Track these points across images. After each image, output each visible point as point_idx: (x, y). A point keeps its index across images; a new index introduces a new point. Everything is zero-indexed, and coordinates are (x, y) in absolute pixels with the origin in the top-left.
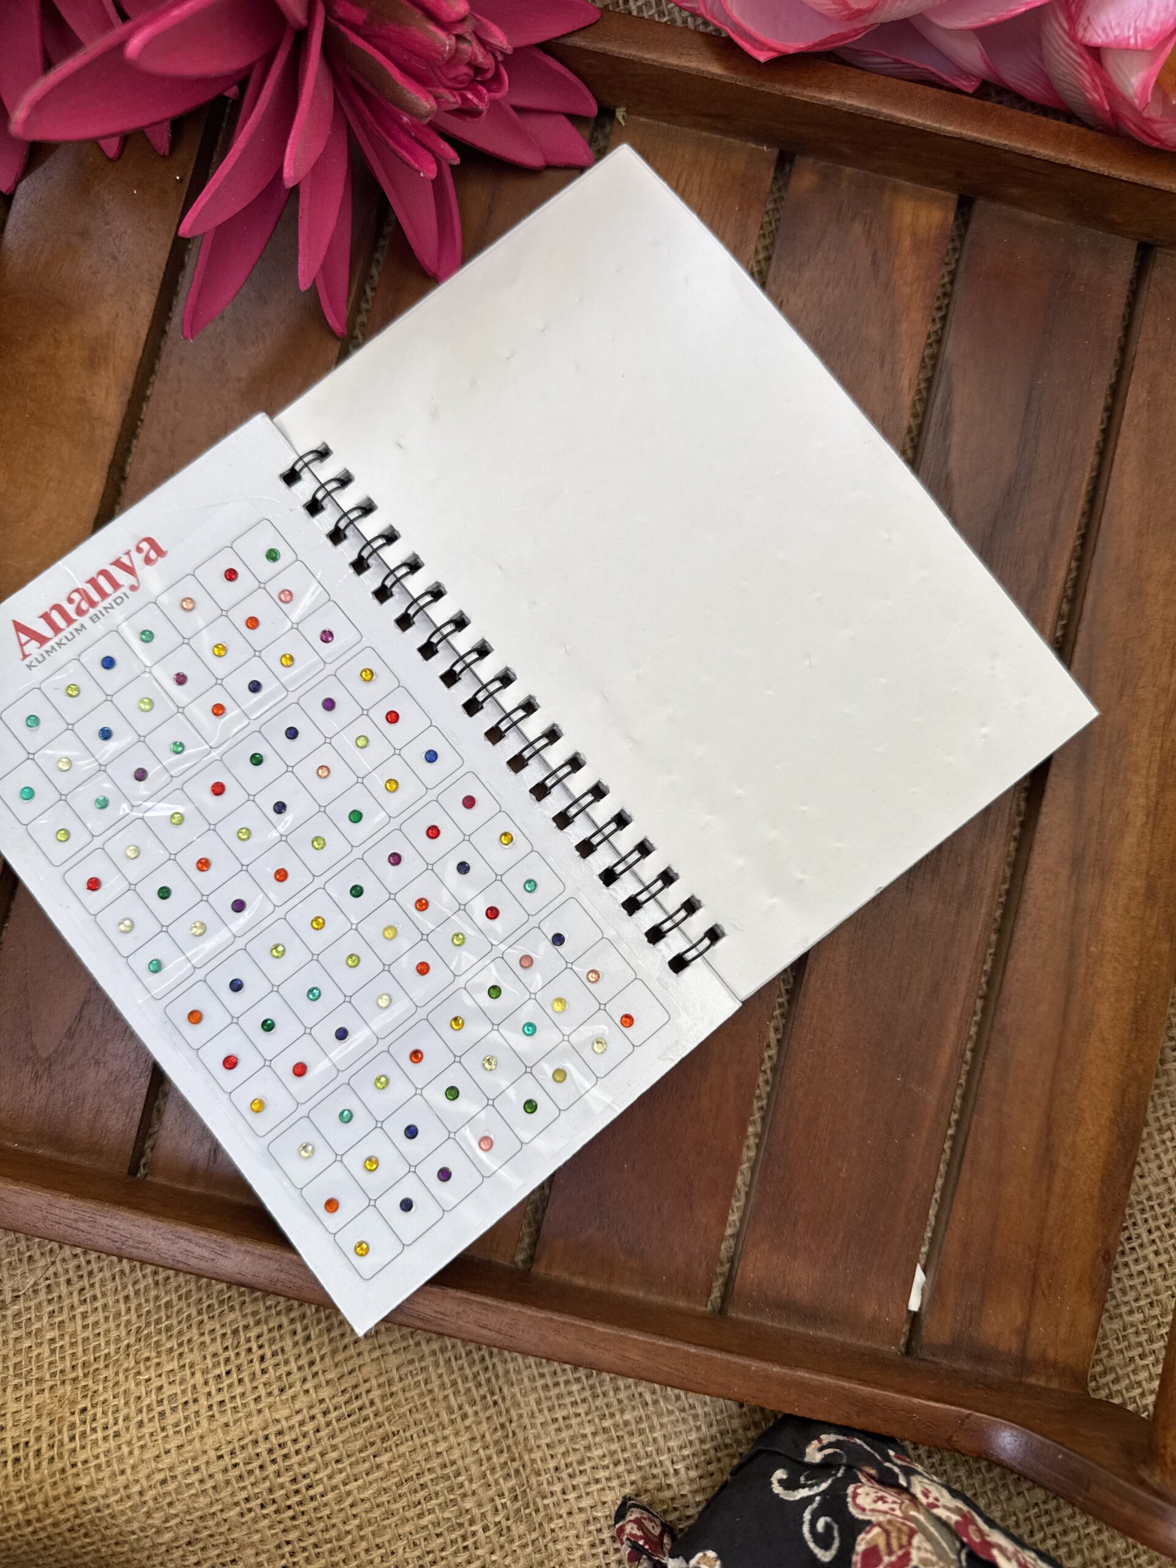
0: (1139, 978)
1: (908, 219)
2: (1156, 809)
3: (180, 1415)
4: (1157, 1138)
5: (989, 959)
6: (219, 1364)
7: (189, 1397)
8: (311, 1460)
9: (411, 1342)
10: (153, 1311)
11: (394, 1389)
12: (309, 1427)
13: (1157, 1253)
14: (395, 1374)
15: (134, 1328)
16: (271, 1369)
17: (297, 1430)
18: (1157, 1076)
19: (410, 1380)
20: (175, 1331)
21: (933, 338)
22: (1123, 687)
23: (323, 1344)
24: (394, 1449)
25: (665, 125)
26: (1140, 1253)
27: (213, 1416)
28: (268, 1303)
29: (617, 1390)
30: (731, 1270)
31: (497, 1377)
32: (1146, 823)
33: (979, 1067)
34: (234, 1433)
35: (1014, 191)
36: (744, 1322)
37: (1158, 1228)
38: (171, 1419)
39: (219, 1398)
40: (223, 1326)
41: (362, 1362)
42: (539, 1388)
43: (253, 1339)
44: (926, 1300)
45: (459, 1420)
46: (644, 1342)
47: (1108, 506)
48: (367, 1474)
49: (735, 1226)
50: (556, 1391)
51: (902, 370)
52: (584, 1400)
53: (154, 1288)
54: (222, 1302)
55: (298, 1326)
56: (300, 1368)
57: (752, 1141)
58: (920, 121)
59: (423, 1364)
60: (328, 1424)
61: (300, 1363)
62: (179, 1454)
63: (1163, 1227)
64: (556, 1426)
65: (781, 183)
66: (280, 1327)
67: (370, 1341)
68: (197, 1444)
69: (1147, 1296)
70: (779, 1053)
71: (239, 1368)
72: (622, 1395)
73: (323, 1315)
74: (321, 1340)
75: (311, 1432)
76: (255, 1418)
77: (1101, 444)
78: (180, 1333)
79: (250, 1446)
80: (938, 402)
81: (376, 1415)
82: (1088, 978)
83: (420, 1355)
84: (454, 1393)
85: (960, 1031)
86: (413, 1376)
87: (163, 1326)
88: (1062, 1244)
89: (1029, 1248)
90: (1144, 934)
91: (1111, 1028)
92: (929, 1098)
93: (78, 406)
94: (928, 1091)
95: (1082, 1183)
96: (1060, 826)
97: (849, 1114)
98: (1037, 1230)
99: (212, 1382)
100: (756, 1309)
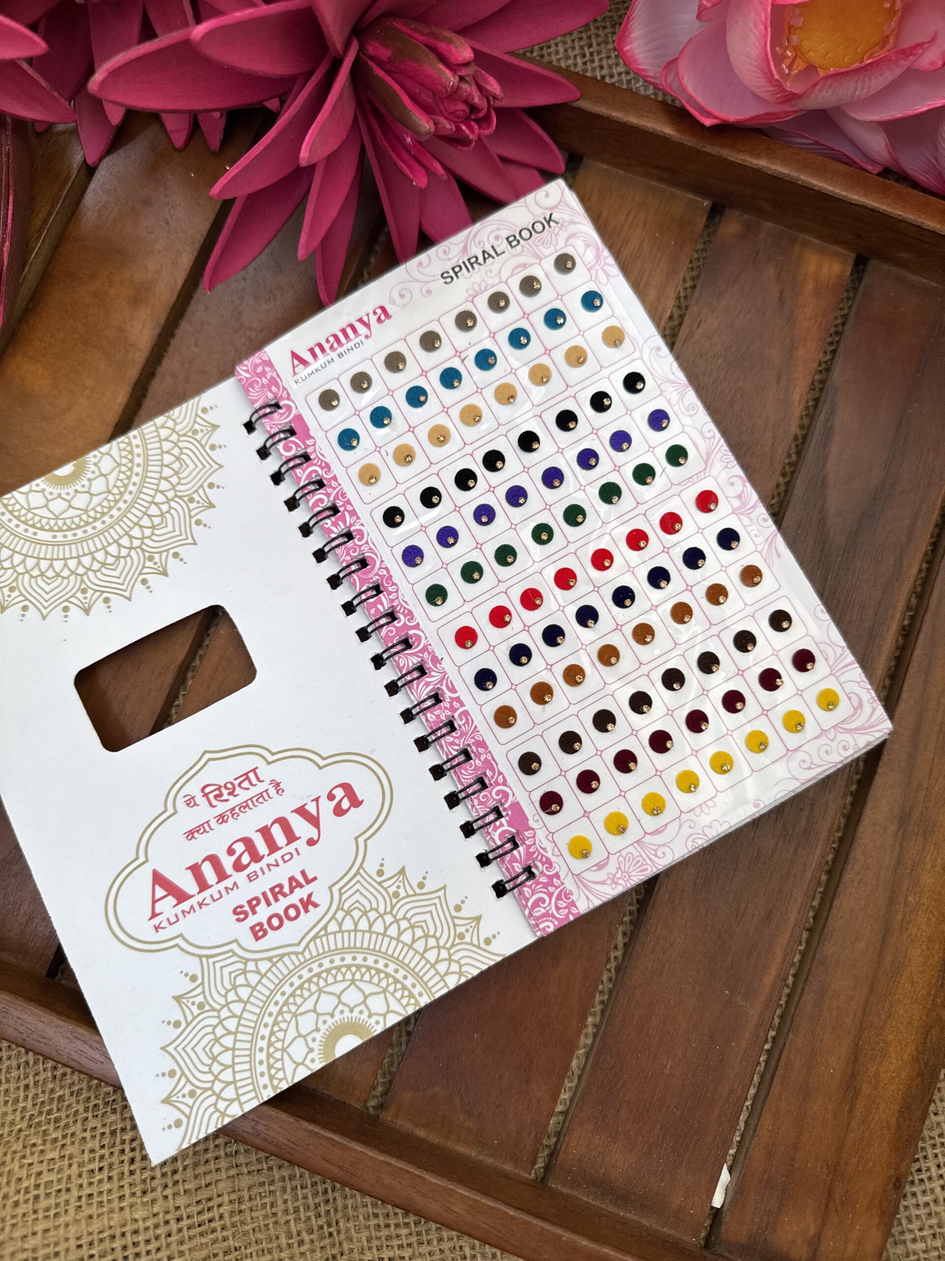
1: (812, 268)
3: (52, 1201)
5: (818, 896)
6: (94, 1160)
7: (63, 1186)
9: (265, 1166)
10: (47, 1103)
11: (243, 1207)
12: (163, 1231)
14: (246, 1194)
15: (28, 1115)
16: (138, 1172)
17: (151, 1232)
19: (258, 1202)
20: (62, 1124)
21: (823, 366)
25: (622, 172)
26: (928, 1185)
27: (80, 1207)
29: (440, 1240)
30: (556, 1144)
31: (336, 1210)
33: (799, 991)
34: (95, 1226)
35: (904, 255)
36: (563, 1194)
38: (43, 1203)
39: (88, 1191)
40: (104, 1125)
41: (219, 1178)
42: (372, 1227)
43: (127, 1142)
44: (728, 1200)
45: (296, 1245)
46: (469, 1198)
49: (565, 1104)
50: (384, 1232)
51: (795, 387)
52: (409, 1245)
53: (51, 1082)
54: (107, 1103)
57: (590, 1030)
58: (831, 188)
59: (272, 1188)
60: (180, 1230)
62: (44, 1238)
65: (711, 230)
67: (229, 1159)
68: (61, 1231)
69: (931, 1227)
70: (624, 955)
71: (111, 1166)
72: (446, 1245)
75: (163, 1236)
76: (116, 1215)
78: (67, 1126)
79: (107, 1240)
80: (822, 417)
81: (223, 1229)
82: (904, 925)
83: (271, 1179)
84: (295, 1220)
85: (785, 957)
86: (260, 1197)
87: (53, 1117)
88: (858, 1165)
89: (827, 1165)
91: (920, 972)
92: (752, 1012)
93: (118, 334)
94: (752, 1007)
95: (881, 1111)
96: (892, 787)
97: (679, 1017)
98: (836, 1149)
99: (85, 1175)
100: (575, 1184)
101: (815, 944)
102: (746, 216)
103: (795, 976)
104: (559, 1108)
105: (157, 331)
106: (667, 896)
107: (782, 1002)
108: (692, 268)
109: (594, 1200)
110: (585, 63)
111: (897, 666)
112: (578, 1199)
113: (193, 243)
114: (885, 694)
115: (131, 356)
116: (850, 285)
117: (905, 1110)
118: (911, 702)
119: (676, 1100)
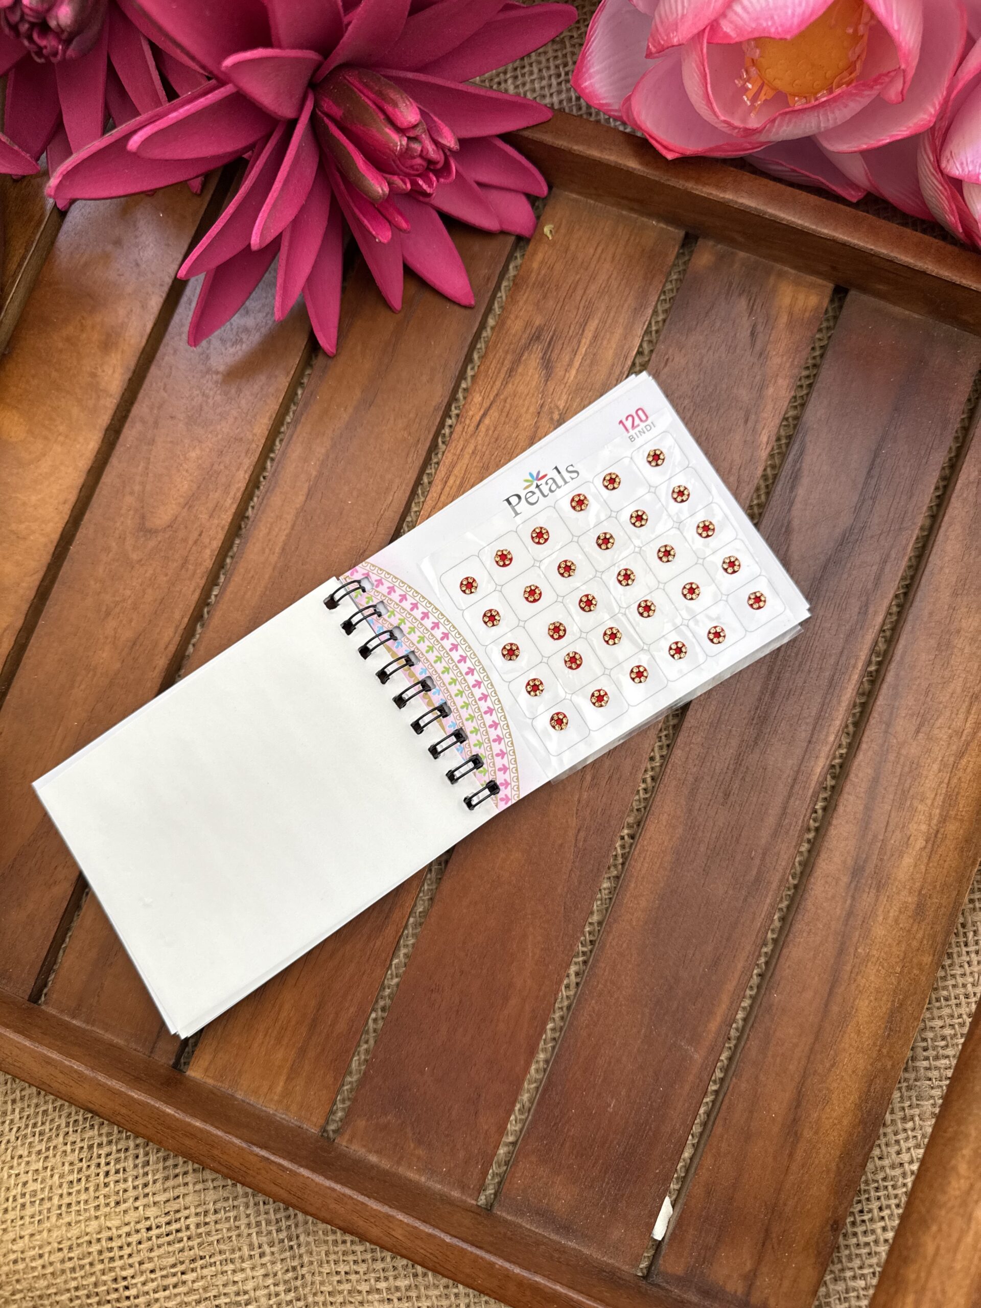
0: (899, 983)
2: (936, 836)
3: (36, 1208)
4: (900, 1125)
6: (73, 1171)
7: (45, 1195)
8: (131, 1266)
9: (229, 1183)
10: (32, 1116)
11: (207, 1220)
12: (134, 1239)
13: (884, 1229)
14: (211, 1208)
15: (15, 1127)
16: (112, 1185)
17: (124, 1240)
18: (906, 1070)
19: (223, 1215)
20: (46, 1137)
21: (799, 402)
22: (921, 725)
23: (158, 1170)
24: (199, 1270)
25: (592, 202)
26: (870, 1226)
27: (60, 1214)
28: (122, 1128)
29: (392, 1258)
31: (297, 1226)
32: (925, 848)
33: (745, 1037)
34: (74, 1232)
35: (881, 287)
36: (506, 1221)
37: (888, 1207)
38: (28, 1211)
39: (66, 1200)
40: (82, 1140)
41: (186, 1192)
43: (103, 1156)
44: (668, 1234)
45: (257, 1256)
47: (930, 566)
48: (175, 1286)
49: (516, 1135)
50: (341, 1248)
51: (763, 428)
52: (363, 1261)
53: (36, 1097)
55: (141, 1152)
56: (135, 1188)
58: (800, 222)
60: (149, 1239)
61: (136, 1183)
62: (30, 1241)
63: (893, 1206)
64: (338, 1278)
65: (686, 258)
66: (127, 1150)
67: (197, 1175)
68: (45, 1235)
69: (871, 1266)
70: (576, 994)
71: (88, 1177)
73: (162, 1146)
74: (156, 1166)
75: (134, 1243)
76: (92, 1223)
77: (935, 508)
78: (50, 1139)
79: (85, 1245)
80: (791, 458)
81: (189, 1238)
82: (853, 975)
83: (235, 1195)
84: (257, 1233)
85: (732, 1003)
86: (225, 1212)
87: (37, 1130)
88: (796, 1207)
89: (766, 1204)
90: (909, 945)
91: (867, 1023)
92: (696, 1056)
93: (89, 379)
94: (696, 1051)
95: (821, 1156)
96: (847, 839)
97: (624, 1058)
98: (775, 1190)
99: (65, 1186)
100: (519, 1212)
101: (763, 991)
102: (719, 246)
103: (745, 1020)
104: (511, 1139)
105: (128, 375)
106: (616, 940)
107: (731, 1045)
108: (665, 300)
109: (537, 1228)
110: (560, 84)
111: (862, 712)
112: (521, 1226)
113: (162, 285)
114: (848, 741)
115: (102, 402)
116: (831, 314)
117: (846, 1156)
118: (870, 753)
119: (619, 1137)
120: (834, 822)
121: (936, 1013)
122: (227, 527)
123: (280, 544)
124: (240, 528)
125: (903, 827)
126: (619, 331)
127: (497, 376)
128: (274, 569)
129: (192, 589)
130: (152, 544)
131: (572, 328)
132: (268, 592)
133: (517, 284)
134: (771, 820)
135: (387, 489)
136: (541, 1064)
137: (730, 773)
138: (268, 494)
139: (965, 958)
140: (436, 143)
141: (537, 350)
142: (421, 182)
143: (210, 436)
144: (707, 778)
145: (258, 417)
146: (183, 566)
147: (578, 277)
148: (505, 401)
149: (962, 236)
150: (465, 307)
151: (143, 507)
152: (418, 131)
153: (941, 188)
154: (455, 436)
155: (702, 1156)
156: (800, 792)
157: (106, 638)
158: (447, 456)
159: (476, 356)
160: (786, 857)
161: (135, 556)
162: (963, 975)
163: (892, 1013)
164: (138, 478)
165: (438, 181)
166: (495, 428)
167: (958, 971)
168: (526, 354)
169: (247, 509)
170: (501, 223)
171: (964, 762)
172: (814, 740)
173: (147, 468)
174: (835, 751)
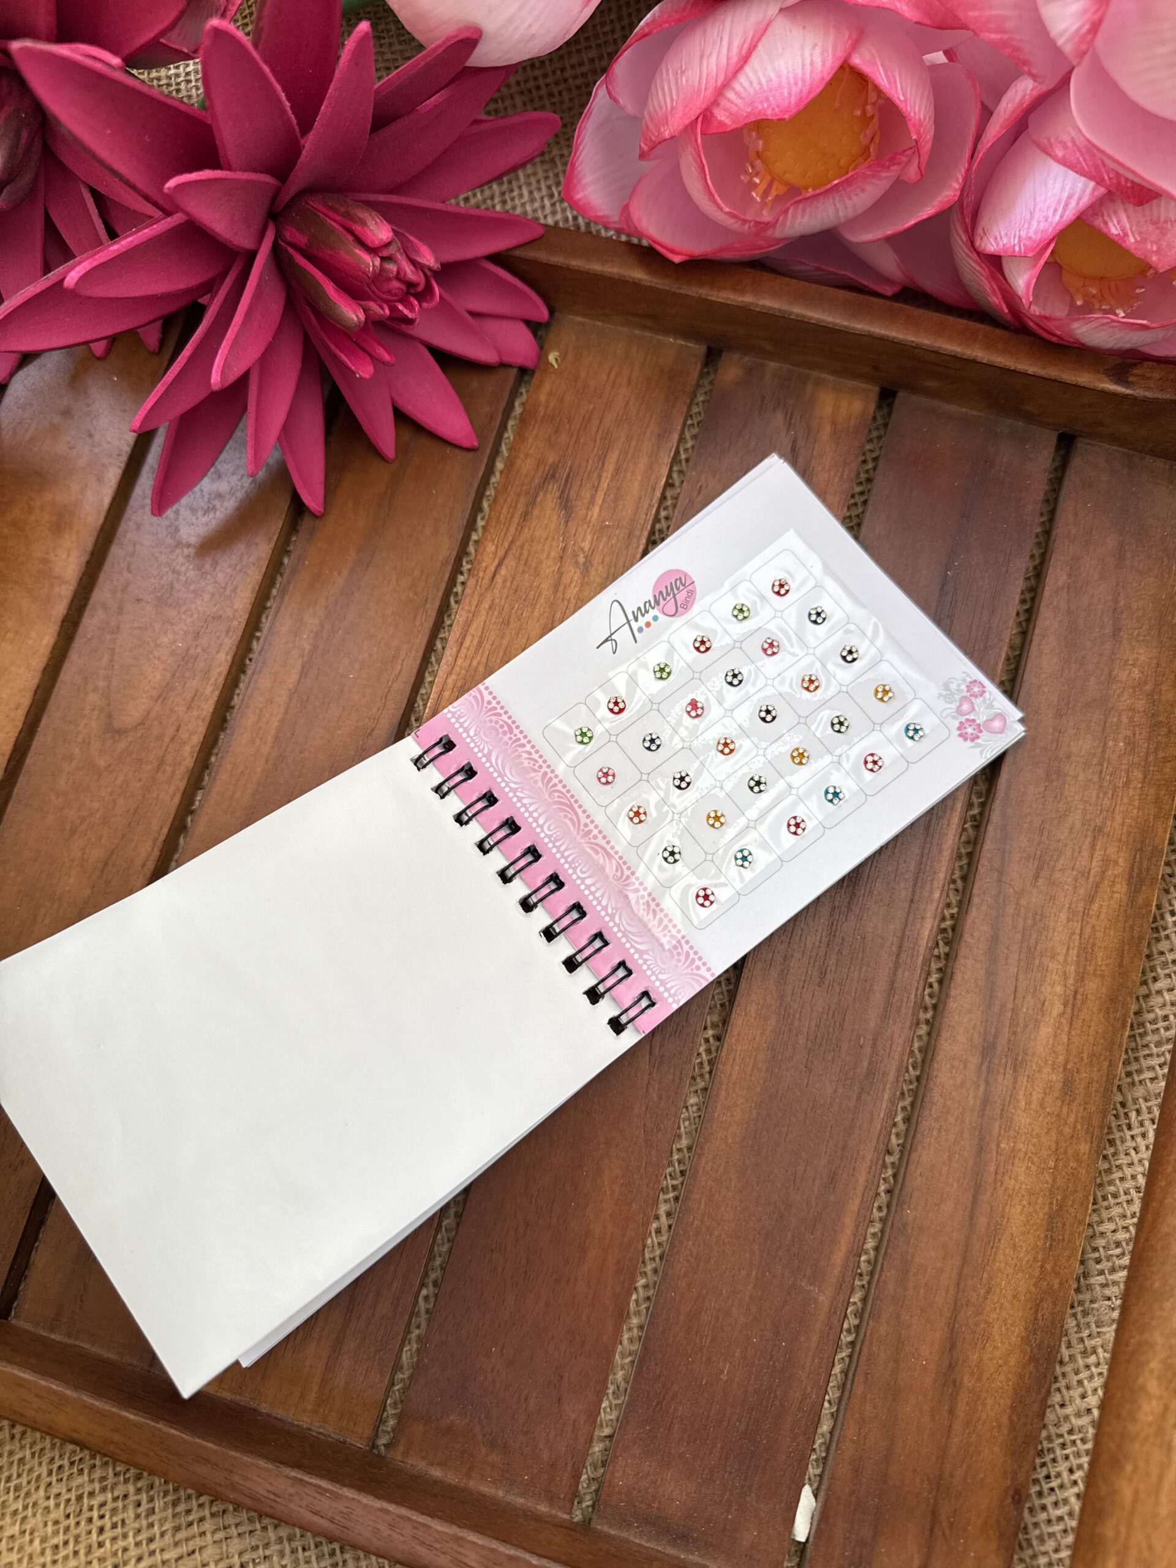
0: (1054, 1181)
1: (828, 410)
2: (1075, 998)
4: (1081, 1362)
6: (58, 1532)
9: (258, 1526)
13: (1078, 1496)
14: (236, 1562)
16: (108, 1544)
18: (1078, 1290)
20: (23, 1492)
21: (855, 521)
22: (1039, 869)
23: (166, 1519)
25: (600, 324)
26: (1060, 1495)
28: (118, 1469)
32: (1064, 1013)
35: (931, 384)
36: (609, 1536)
37: (1080, 1467)
40: (69, 1490)
41: (203, 1544)
43: (96, 1507)
44: (813, 1532)
46: (483, 1547)
47: (1025, 686)
53: (10, 1443)
54: (72, 1464)
55: (144, 1497)
56: (138, 1544)
58: (830, 319)
61: (139, 1538)
63: (1086, 1466)
65: (712, 377)
66: (125, 1496)
67: (216, 1520)
69: (1068, 1547)
71: (77, 1537)
73: (171, 1487)
74: (164, 1514)
77: (1024, 624)
78: (28, 1494)
82: (999, 1177)
83: (266, 1541)
85: (857, 1227)
86: (254, 1563)
87: (12, 1484)
88: (966, 1477)
89: (928, 1479)
90: (1060, 1133)
91: (1023, 1234)
92: (822, 1298)
93: (41, 566)
94: (820, 1291)
95: (989, 1408)
96: (970, 1011)
97: (734, 1310)
98: (937, 1458)
99: (48, 1552)
100: (624, 1524)
101: (893, 1209)
102: (747, 358)
103: (877, 1249)
104: (607, 1431)
105: (84, 559)
106: (710, 1164)
107: (864, 1283)
108: (693, 425)
109: (648, 1541)
110: (553, 205)
111: (969, 864)
112: (628, 1541)
113: (119, 455)
114: (958, 898)
115: (57, 590)
116: (880, 421)
117: (1019, 1405)
118: (984, 908)
119: (738, 1411)
120: (953, 993)
121: (1105, 1214)
122: (208, 718)
123: (273, 732)
124: (225, 720)
125: (1035, 990)
126: (643, 461)
127: (510, 521)
128: (266, 762)
129: (171, 792)
130: (121, 745)
131: (590, 462)
132: (261, 789)
133: (523, 421)
134: (878, 998)
135: (394, 657)
136: (635, 1330)
137: (823, 947)
138: (255, 677)
139: (1130, 1144)
140: (413, 263)
141: (554, 489)
142: (401, 307)
143: (183, 617)
144: (797, 955)
145: (239, 590)
146: (158, 769)
147: (592, 406)
148: (522, 548)
149: (1009, 317)
150: (468, 450)
151: (109, 705)
152: (392, 250)
153: (978, 268)
154: (468, 591)
155: (843, 1424)
156: (909, 961)
157: (73, 860)
158: (459, 615)
159: (485, 504)
160: (901, 1041)
161: (102, 763)
162: (1131, 1164)
163: (1051, 1218)
164: (102, 673)
165: (420, 306)
166: (513, 578)
167: (1123, 1160)
168: (541, 494)
169: (232, 698)
170: (499, 352)
171: (1095, 907)
172: (916, 898)
173: (112, 660)
174: (943, 910)
